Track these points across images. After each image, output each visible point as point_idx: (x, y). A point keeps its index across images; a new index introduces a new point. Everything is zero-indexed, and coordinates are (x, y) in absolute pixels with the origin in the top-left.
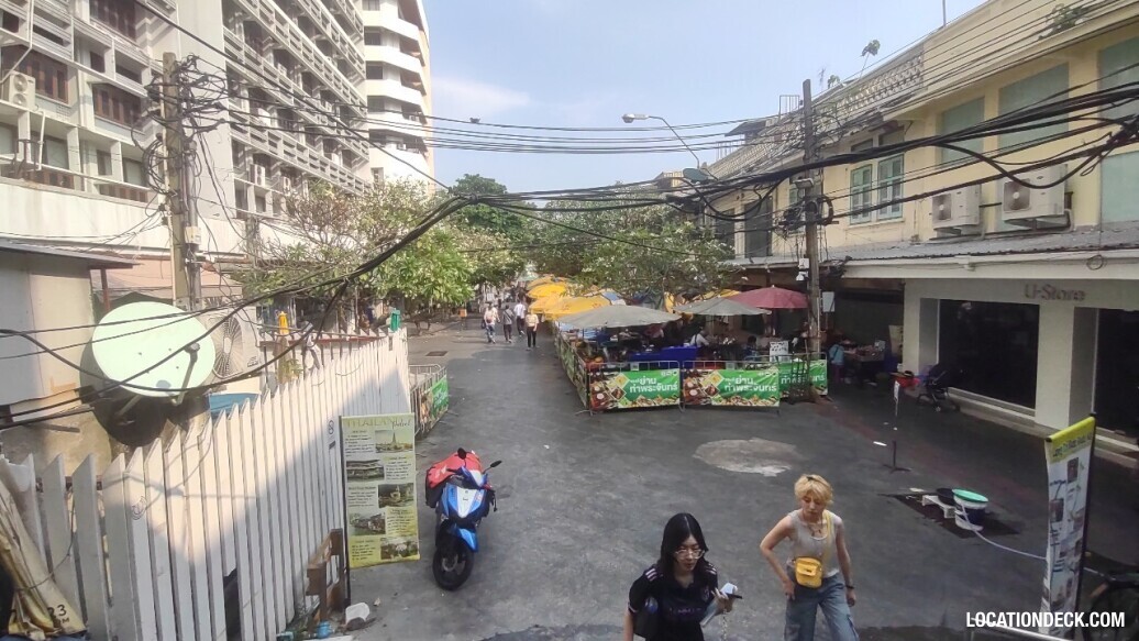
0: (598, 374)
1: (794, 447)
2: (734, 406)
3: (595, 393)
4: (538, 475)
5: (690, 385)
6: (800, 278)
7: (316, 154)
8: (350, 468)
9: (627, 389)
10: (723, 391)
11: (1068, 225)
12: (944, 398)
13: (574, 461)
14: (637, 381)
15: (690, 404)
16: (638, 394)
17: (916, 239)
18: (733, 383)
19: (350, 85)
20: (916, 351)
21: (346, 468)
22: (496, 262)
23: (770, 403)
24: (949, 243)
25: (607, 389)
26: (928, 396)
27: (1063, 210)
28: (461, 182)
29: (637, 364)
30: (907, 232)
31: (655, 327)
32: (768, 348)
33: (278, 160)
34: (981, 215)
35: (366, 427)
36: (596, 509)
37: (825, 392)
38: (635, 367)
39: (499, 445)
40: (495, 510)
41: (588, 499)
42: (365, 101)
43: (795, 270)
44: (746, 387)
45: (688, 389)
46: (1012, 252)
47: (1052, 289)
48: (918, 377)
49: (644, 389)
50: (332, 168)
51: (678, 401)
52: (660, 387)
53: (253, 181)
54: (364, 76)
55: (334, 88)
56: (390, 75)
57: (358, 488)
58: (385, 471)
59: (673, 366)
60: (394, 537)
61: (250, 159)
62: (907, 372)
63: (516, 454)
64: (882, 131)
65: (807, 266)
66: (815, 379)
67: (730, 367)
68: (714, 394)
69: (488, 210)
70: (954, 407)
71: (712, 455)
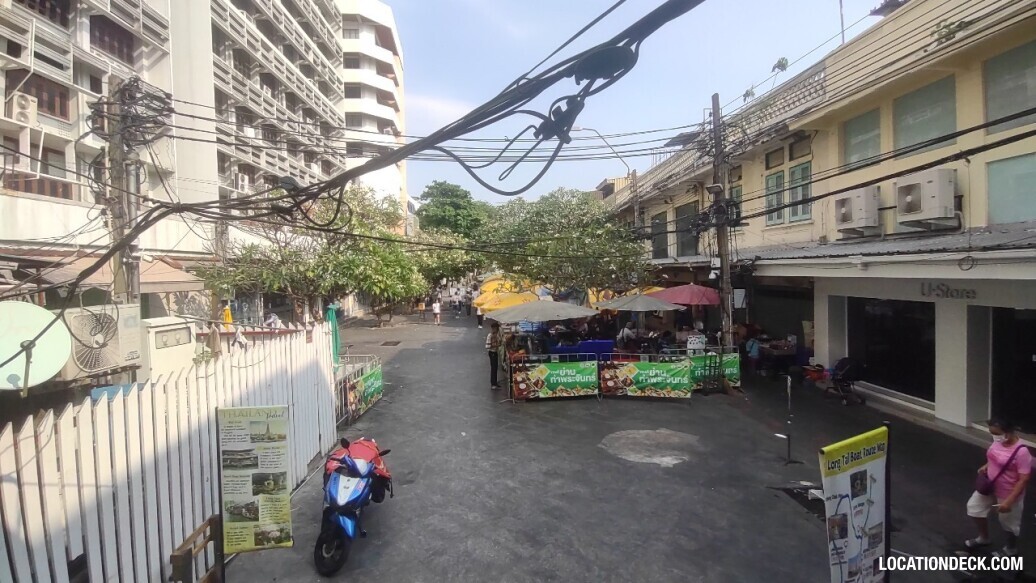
0: (521, 365)
1: (697, 437)
2: (649, 397)
3: (518, 383)
4: (447, 461)
5: (607, 376)
6: (712, 276)
7: (296, 164)
8: (226, 456)
9: (547, 379)
10: (638, 382)
11: (960, 227)
12: (850, 391)
13: (484, 448)
14: (557, 372)
15: (608, 394)
16: (558, 384)
17: (824, 240)
18: (647, 375)
19: (330, 103)
20: (826, 346)
21: (221, 457)
22: (453, 260)
23: (682, 395)
24: (851, 244)
25: (529, 379)
26: (836, 389)
27: (954, 212)
28: (430, 188)
29: (557, 356)
30: (816, 232)
31: (580, 321)
32: (685, 342)
33: (262, 170)
34: (881, 218)
35: (241, 419)
36: (490, 497)
37: (738, 384)
38: (555, 359)
39: (420, 432)
40: (392, 496)
41: (487, 487)
42: (343, 117)
43: (707, 269)
44: (660, 379)
45: (606, 380)
46: (899, 253)
47: (945, 288)
48: (827, 371)
49: (564, 380)
50: (310, 176)
51: (596, 392)
52: (579, 378)
53: (237, 188)
54: (343, 95)
55: (314, 106)
56: (367, 94)
57: (234, 476)
58: (259, 460)
59: (591, 358)
60: (267, 523)
61: (235, 168)
62: (818, 365)
63: (434, 440)
64: (792, 140)
65: (719, 265)
66: (728, 371)
67: (645, 359)
68: (629, 385)
69: (454, 213)
70: (860, 401)
71: (616, 445)
